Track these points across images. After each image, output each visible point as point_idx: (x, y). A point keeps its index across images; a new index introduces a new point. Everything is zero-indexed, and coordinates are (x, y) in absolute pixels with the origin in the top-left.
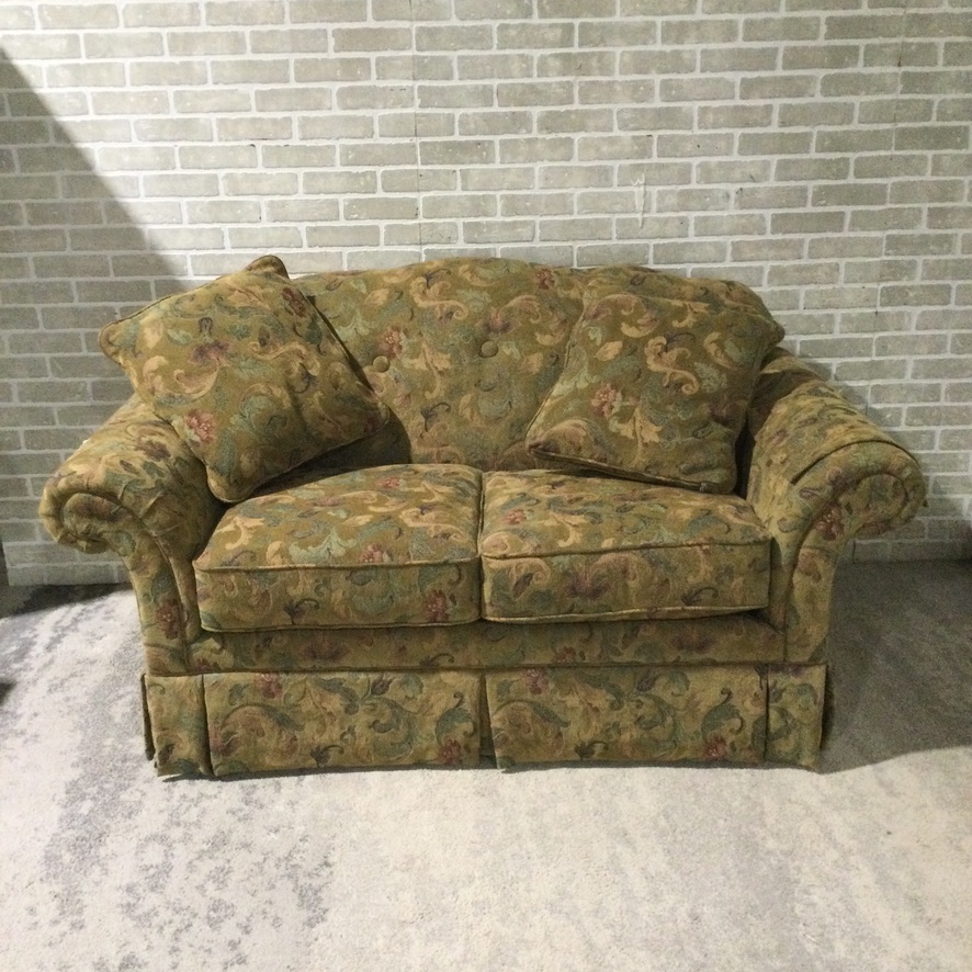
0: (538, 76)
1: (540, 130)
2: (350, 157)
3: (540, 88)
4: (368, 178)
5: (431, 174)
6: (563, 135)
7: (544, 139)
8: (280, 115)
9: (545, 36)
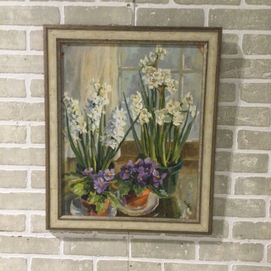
0: (236, 194)
1: (235, 236)
2: (72, 248)
3: (237, 203)
4: (86, 265)
5: (140, 265)
6: (255, 242)
7: (239, 243)
8: (16, 213)
9: (243, 163)
